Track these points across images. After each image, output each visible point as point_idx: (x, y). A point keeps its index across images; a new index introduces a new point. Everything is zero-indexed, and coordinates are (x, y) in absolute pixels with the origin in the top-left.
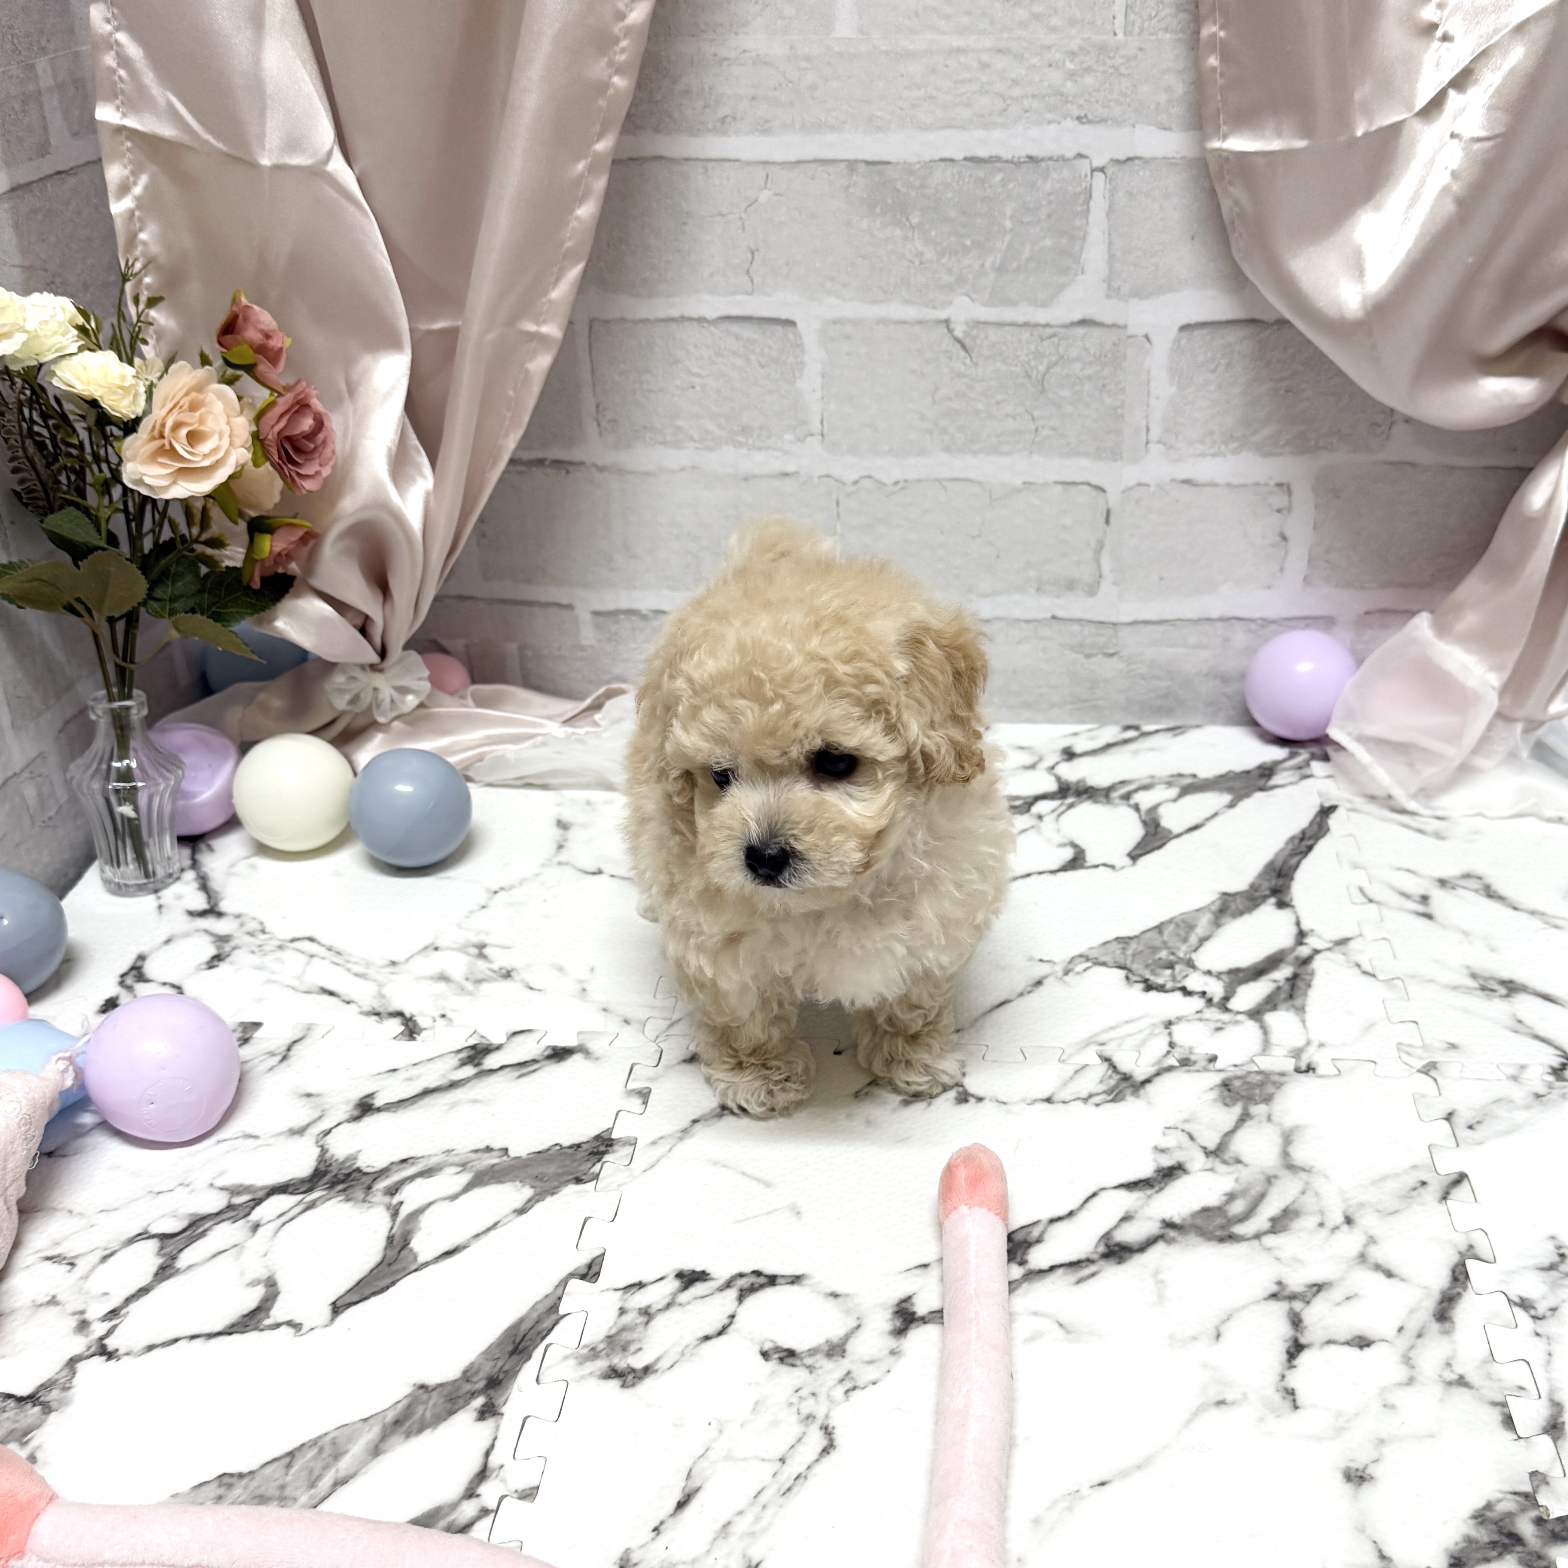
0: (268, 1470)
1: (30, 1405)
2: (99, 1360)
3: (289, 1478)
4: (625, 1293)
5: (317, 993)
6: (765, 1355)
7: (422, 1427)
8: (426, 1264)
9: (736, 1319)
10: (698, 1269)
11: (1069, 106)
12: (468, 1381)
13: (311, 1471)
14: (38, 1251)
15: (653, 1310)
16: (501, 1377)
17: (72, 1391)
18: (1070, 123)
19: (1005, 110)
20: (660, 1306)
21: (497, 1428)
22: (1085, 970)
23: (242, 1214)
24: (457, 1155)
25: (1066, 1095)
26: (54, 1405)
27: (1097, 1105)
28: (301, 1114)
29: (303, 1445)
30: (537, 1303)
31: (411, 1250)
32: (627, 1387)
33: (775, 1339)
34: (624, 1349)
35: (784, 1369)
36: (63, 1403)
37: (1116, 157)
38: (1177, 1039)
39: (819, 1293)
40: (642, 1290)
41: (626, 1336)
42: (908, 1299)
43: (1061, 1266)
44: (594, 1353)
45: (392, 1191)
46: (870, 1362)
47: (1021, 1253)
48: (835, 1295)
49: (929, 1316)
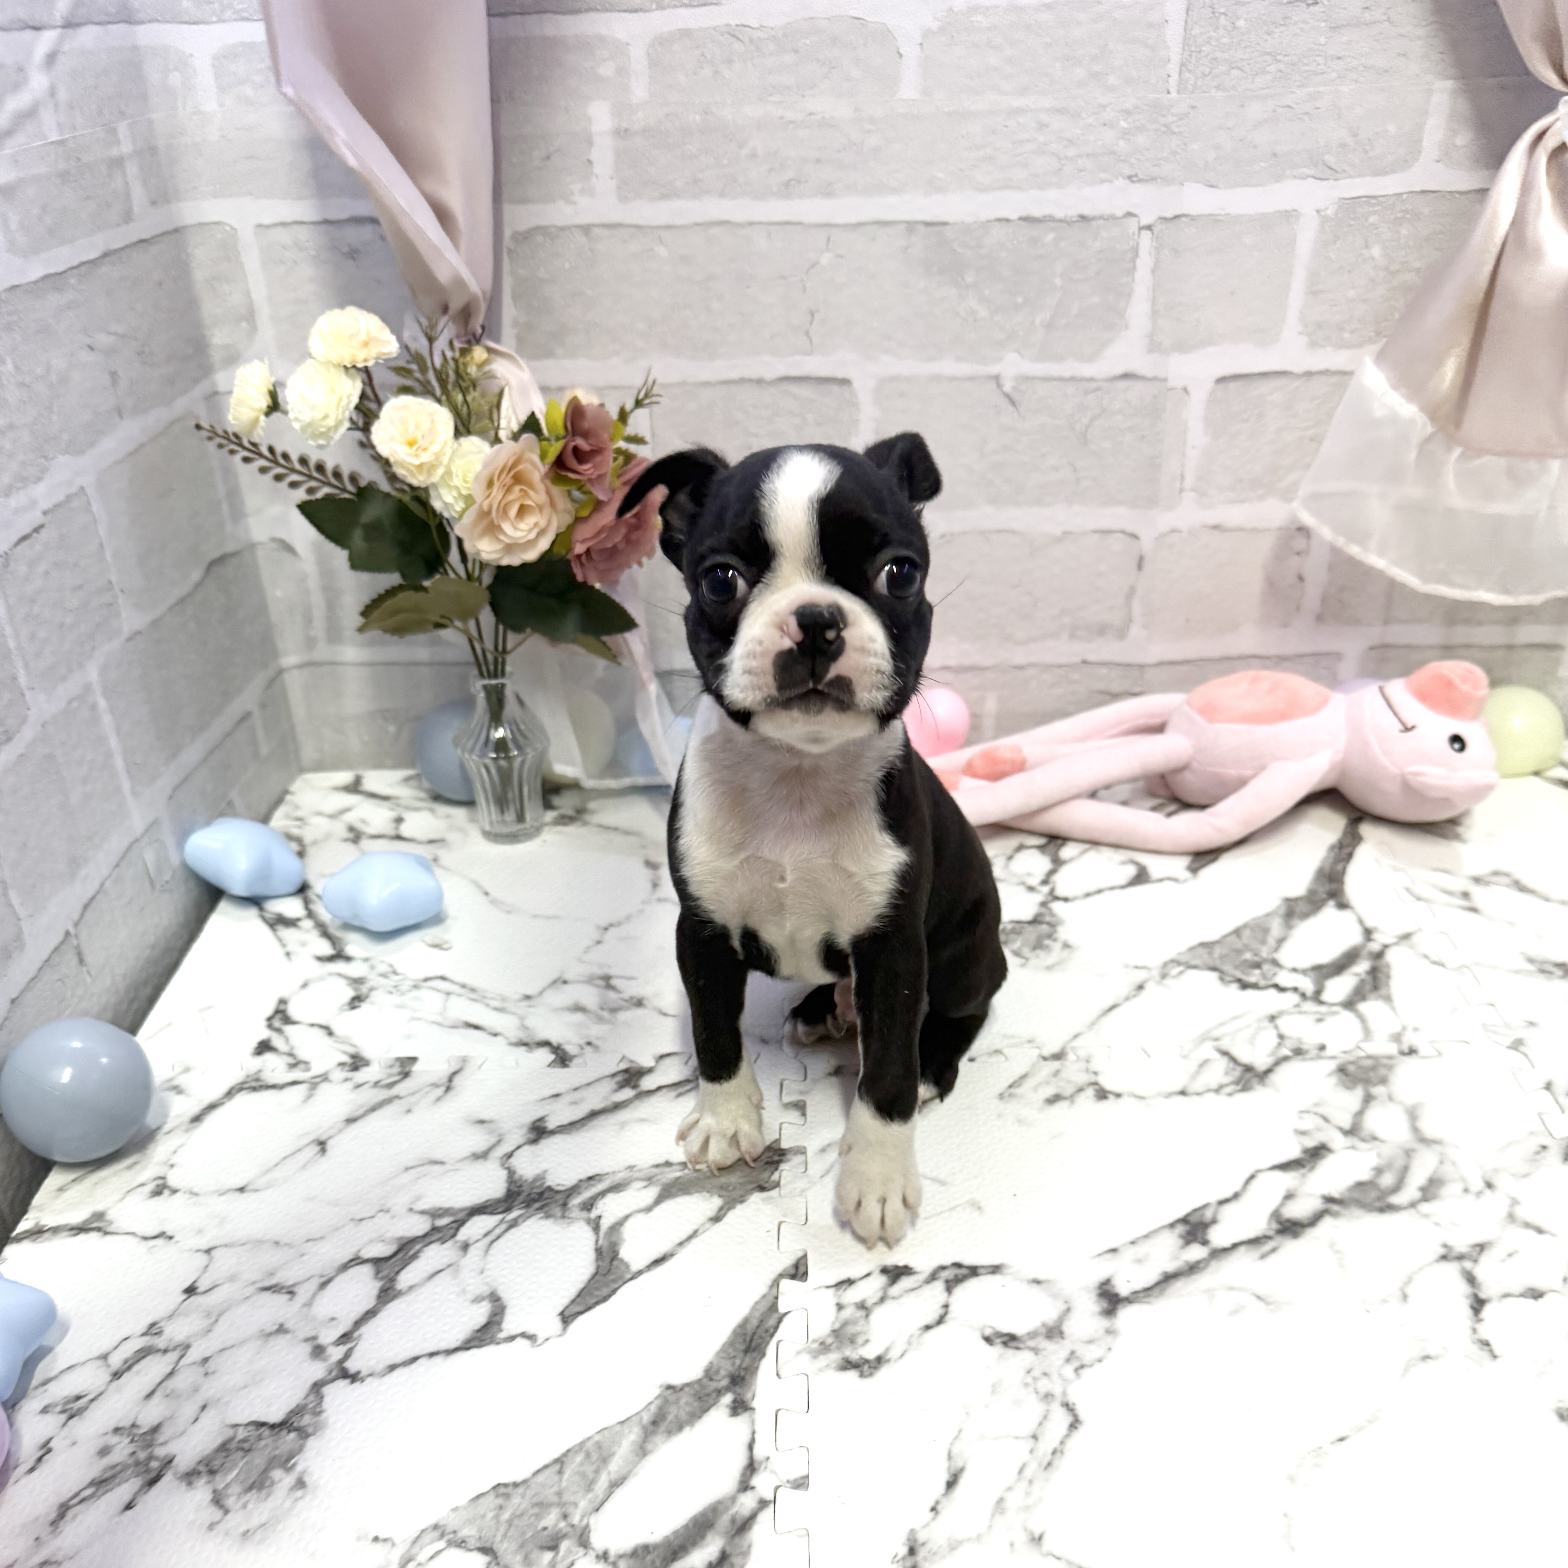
0: (540, 1478)
1: (285, 1432)
2: (342, 1383)
3: (564, 1484)
4: (839, 1289)
5: (462, 1027)
6: (988, 1340)
7: (680, 1428)
8: (640, 1273)
9: (951, 1308)
10: (901, 1264)
11: (1122, 164)
12: (711, 1379)
13: (583, 1475)
14: (254, 1283)
15: (869, 1303)
16: (742, 1373)
17: (324, 1415)
18: (1121, 181)
20: (875, 1299)
21: (753, 1422)
22: (1181, 973)
23: (448, 1236)
24: (641, 1170)
25: (1197, 1086)
26: (310, 1430)
27: (1230, 1095)
28: (479, 1140)
29: (568, 1451)
30: (757, 1303)
31: (622, 1260)
32: (866, 1377)
33: (993, 1325)
34: (852, 1341)
35: (1010, 1352)
36: (318, 1428)
37: (1163, 214)
38: (1284, 1030)
39: (1021, 1280)
40: (855, 1287)
41: (851, 1330)
42: (1108, 1282)
43: (1242, 1243)
44: (824, 1348)
45: (588, 1206)
46: (1090, 1342)
47: (1199, 1234)
48: (1038, 1282)
49: (1134, 1296)
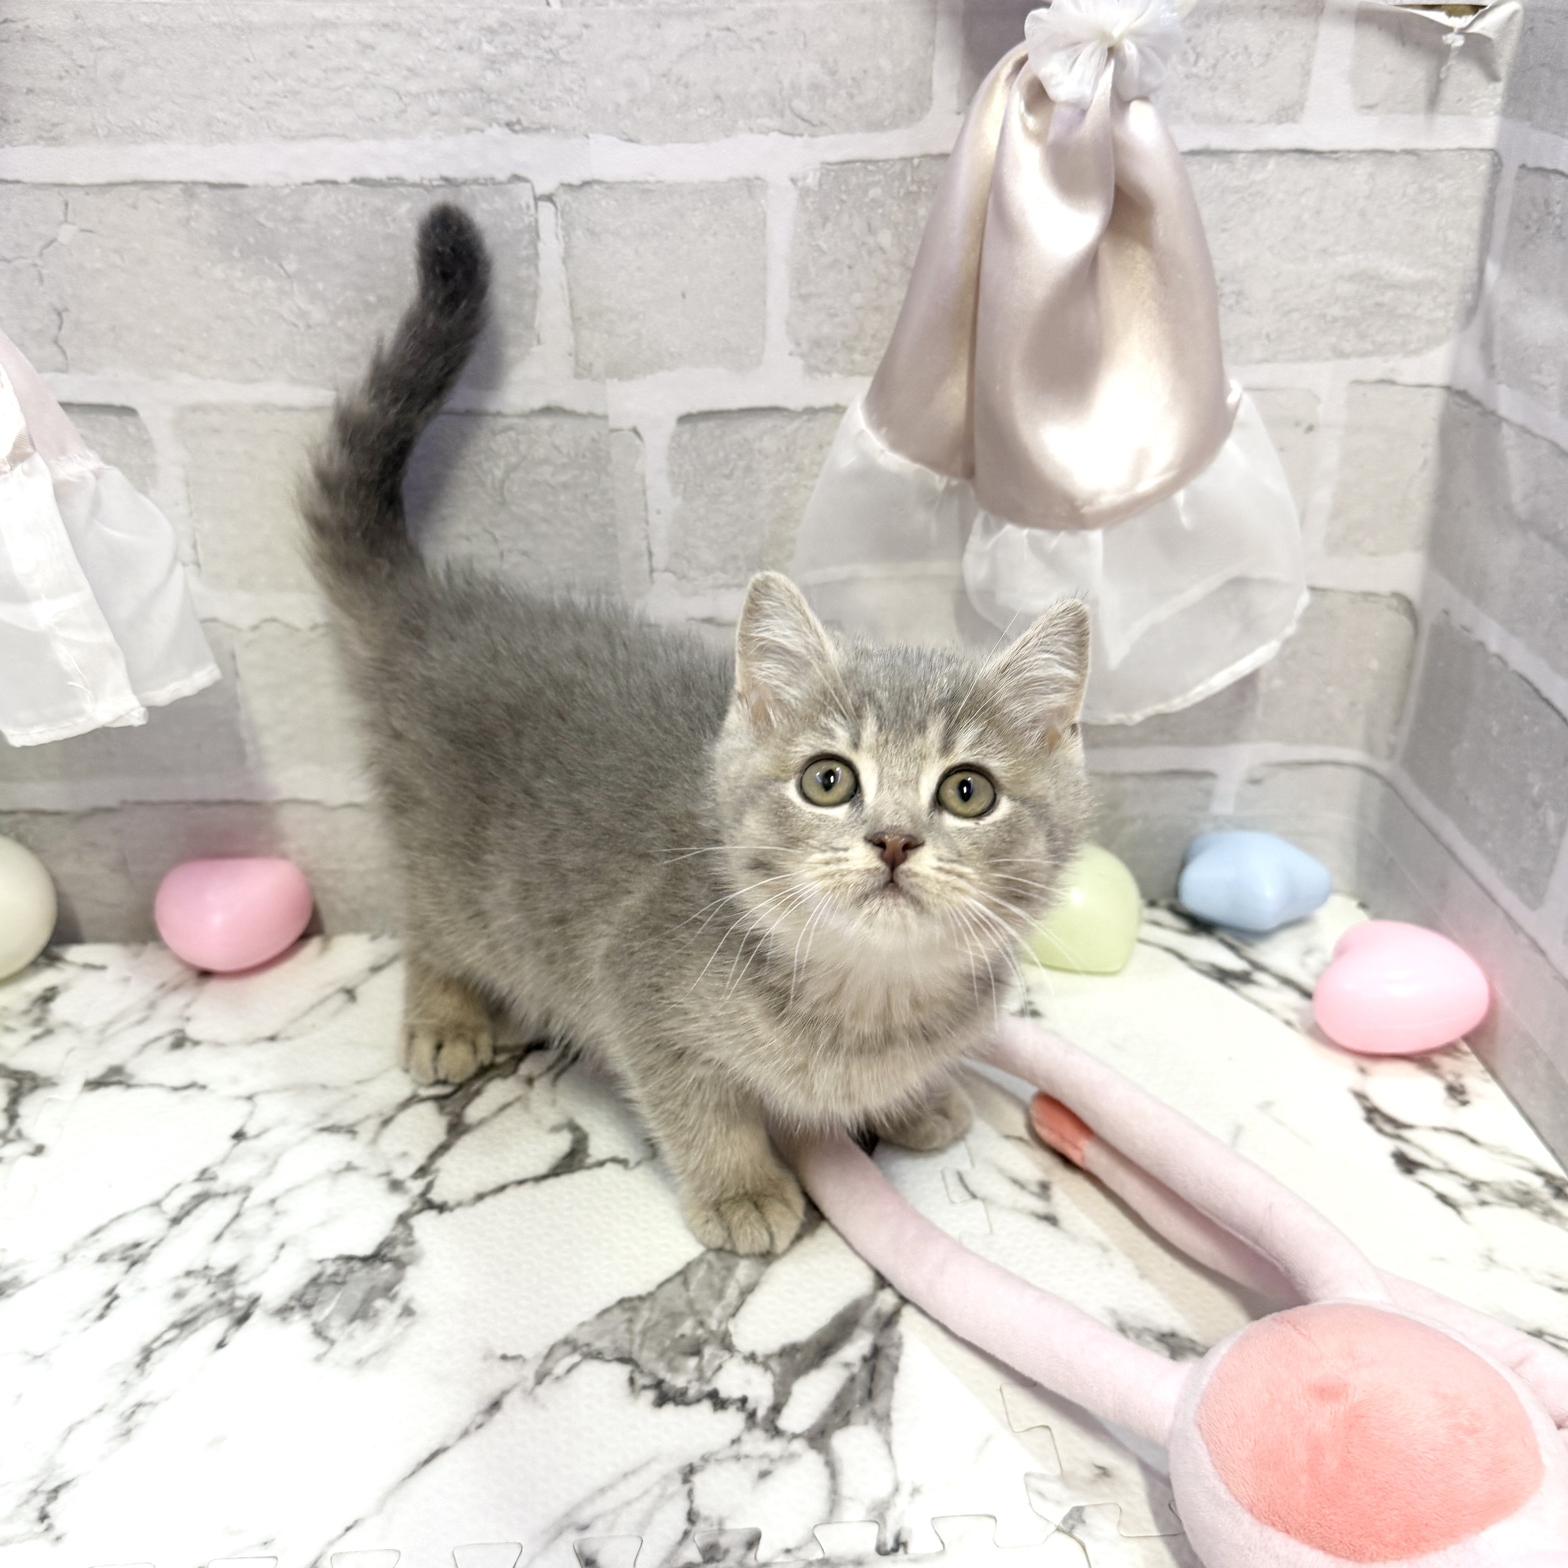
11: (494, 107)
18: (496, 131)
19: (404, 111)
22: (569, 1370)
37: (567, 179)
38: (700, 1503)
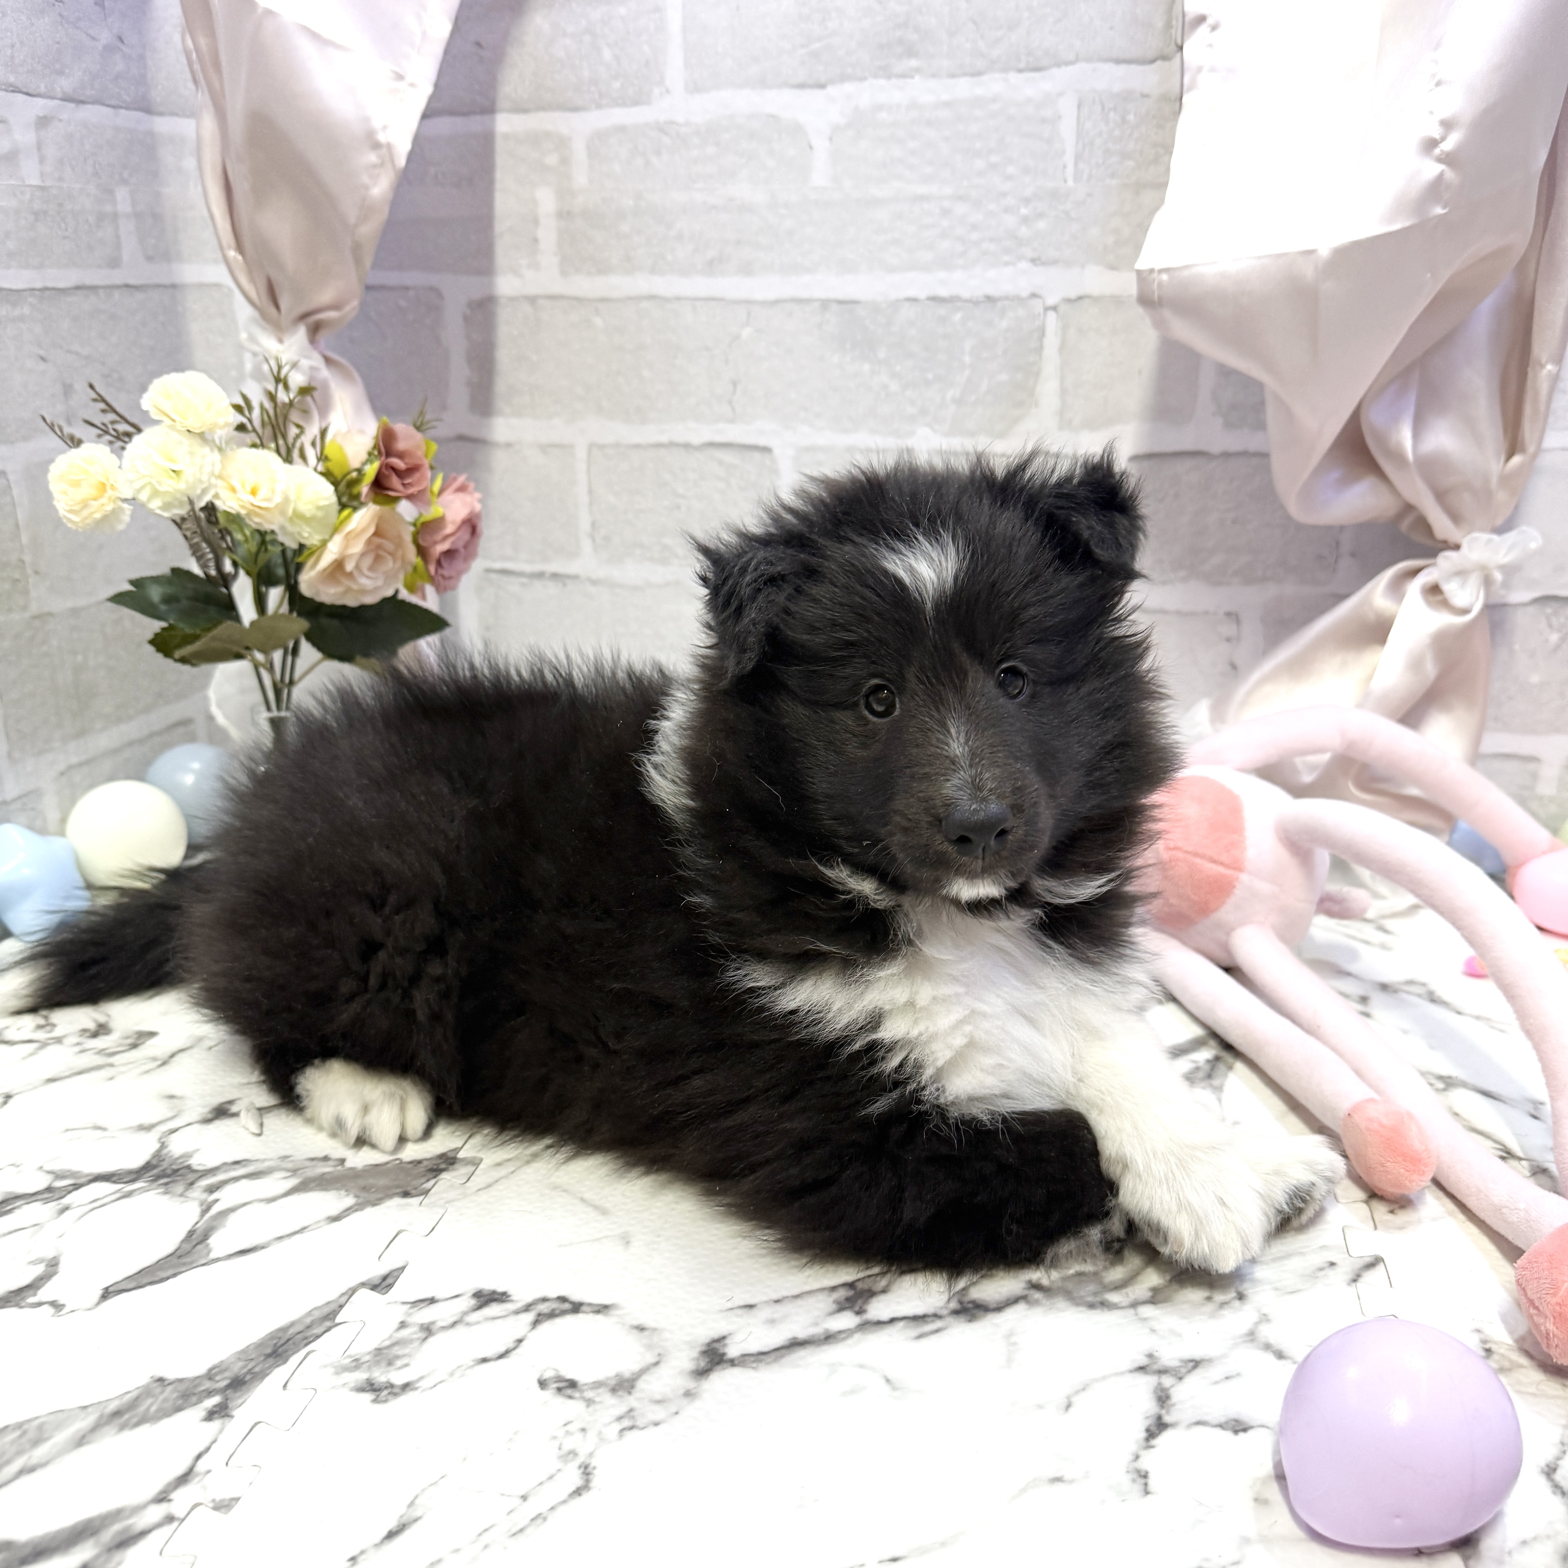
4: (413, 1306)
6: (543, 1383)
7: (139, 1423)
8: (214, 1261)
9: (524, 1344)
10: (501, 1290)
11: (1024, 249)
12: (210, 1379)
15: (435, 1327)
16: (248, 1378)
18: (1024, 265)
19: (966, 252)
20: (445, 1324)
21: (221, 1431)
23: (56, 1197)
24: (292, 1161)
28: (155, 1113)
29: (6, 1427)
30: (315, 1308)
31: (207, 1246)
32: (379, 1402)
33: (559, 1367)
34: (391, 1363)
35: (561, 1400)
37: (1067, 296)
39: (624, 1324)
40: (434, 1307)
41: (397, 1350)
42: (722, 1339)
43: (905, 1318)
44: (356, 1364)
45: (211, 1189)
46: (659, 1402)
47: (860, 1302)
48: (641, 1329)
49: (741, 1359)
